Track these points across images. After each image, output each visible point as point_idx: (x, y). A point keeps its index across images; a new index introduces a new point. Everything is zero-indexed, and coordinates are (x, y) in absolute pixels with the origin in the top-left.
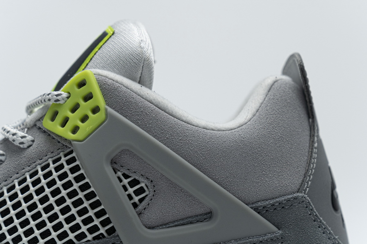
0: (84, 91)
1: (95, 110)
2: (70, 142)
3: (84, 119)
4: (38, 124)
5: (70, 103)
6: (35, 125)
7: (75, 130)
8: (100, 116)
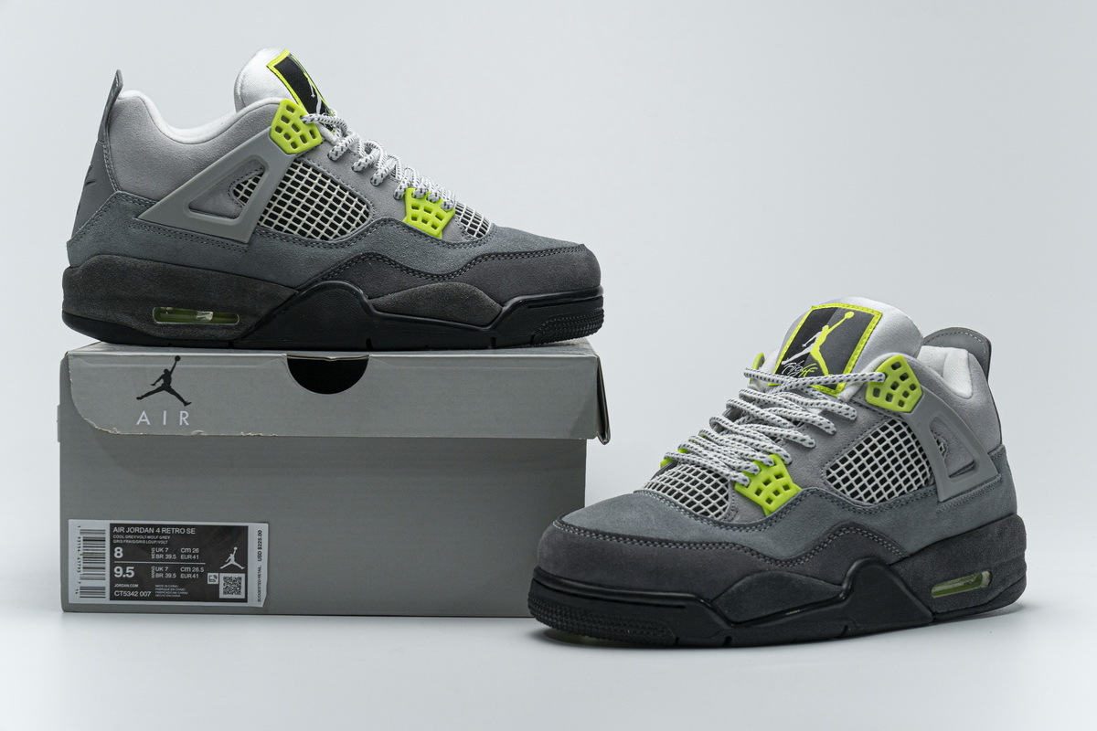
0: (899, 371)
1: (913, 387)
2: (898, 415)
3: (906, 394)
4: (856, 399)
5: (890, 381)
6: (851, 400)
7: (901, 404)
8: (917, 392)
